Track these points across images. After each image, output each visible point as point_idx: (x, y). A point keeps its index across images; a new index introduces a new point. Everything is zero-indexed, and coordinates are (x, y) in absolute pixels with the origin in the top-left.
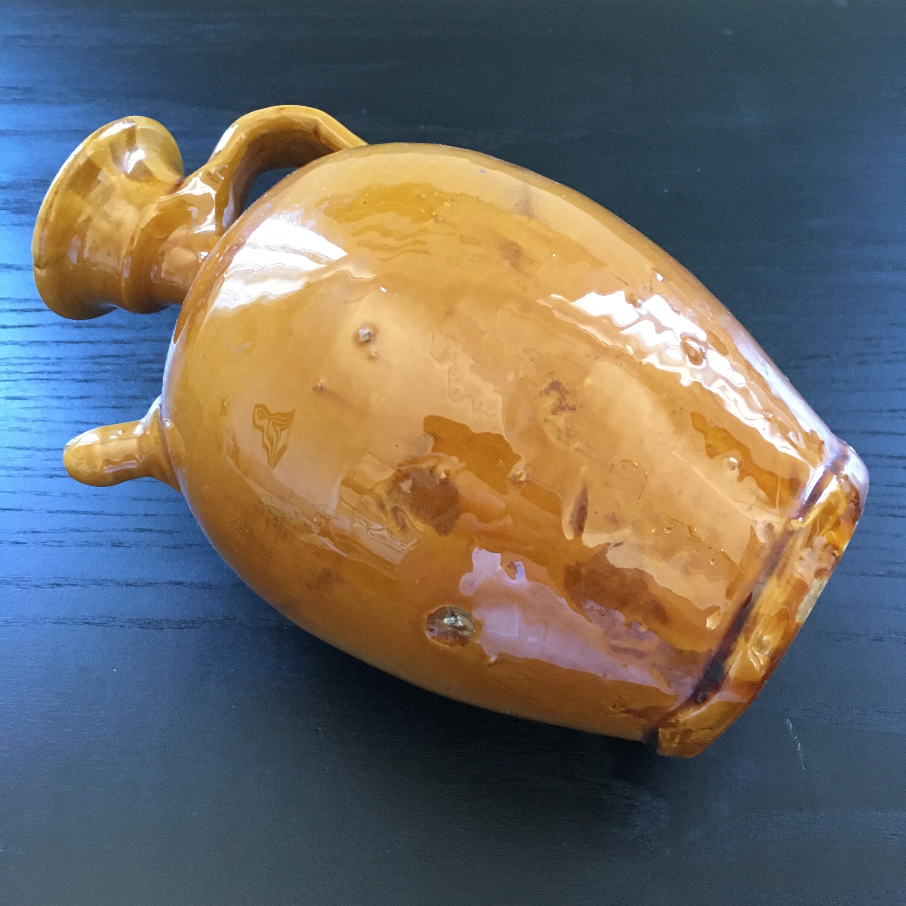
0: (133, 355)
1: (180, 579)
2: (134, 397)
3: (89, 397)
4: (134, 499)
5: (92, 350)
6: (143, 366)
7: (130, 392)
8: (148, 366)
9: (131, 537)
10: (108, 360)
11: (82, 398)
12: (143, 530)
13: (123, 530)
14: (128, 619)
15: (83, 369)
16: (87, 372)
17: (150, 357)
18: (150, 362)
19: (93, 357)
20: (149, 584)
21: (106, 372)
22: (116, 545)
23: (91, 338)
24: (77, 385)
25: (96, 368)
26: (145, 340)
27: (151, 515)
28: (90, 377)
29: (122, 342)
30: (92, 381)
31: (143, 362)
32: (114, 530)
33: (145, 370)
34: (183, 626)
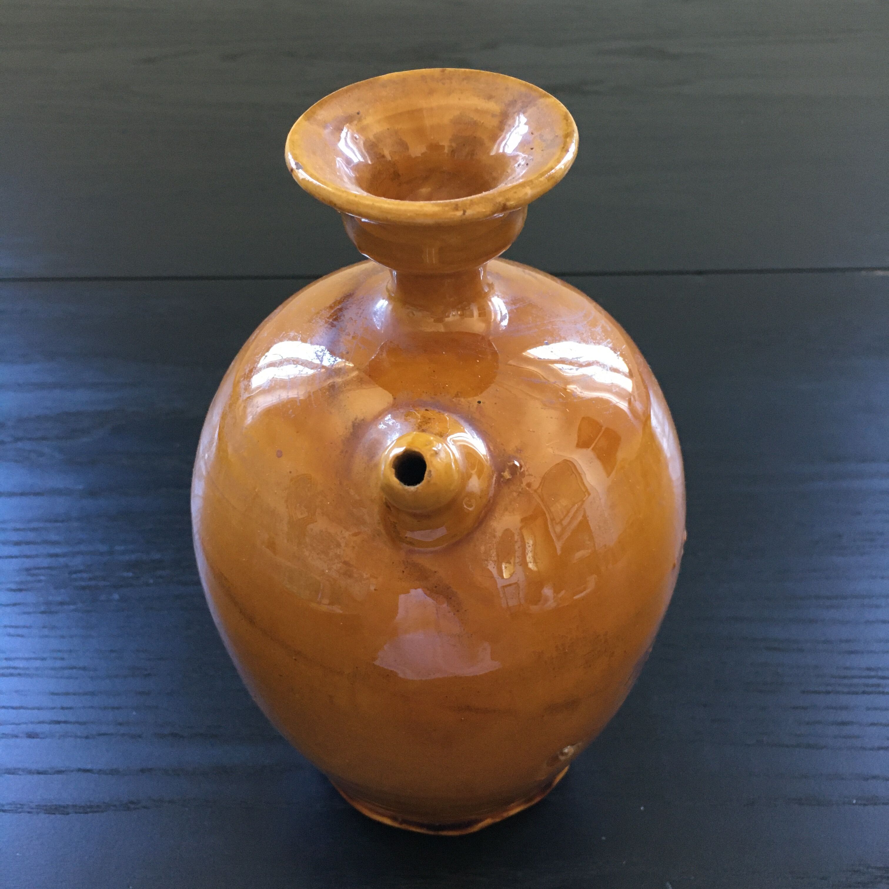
0: (67, 566)
1: (89, 767)
2: (62, 603)
3: (19, 604)
4: (53, 694)
5: (29, 563)
6: (74, 576)
7: (59, 599)
8: (79, 575)
9: (46, 728)
10: (43, 571)
11: (15, 605)
12: (59, 722)
13: (40, 723)
14: (36, 806)
15: (17, 579)
16: (22, 583)
17: (82, 568)
18: (80, 571)
19: (28, 570)
20: (60, 772)
21: (40, 581)
22: (31, 736)
23: (28, 553)
24: (10, 594)
25: (29, 578)
26: (78, 553)
27: (67, 708)
28: (22, 587)
29: (56, 555)
30: (26, 590)
31: (75, 572)
32: (32, 723)
33: (75, 580)
34: (89, 810)
